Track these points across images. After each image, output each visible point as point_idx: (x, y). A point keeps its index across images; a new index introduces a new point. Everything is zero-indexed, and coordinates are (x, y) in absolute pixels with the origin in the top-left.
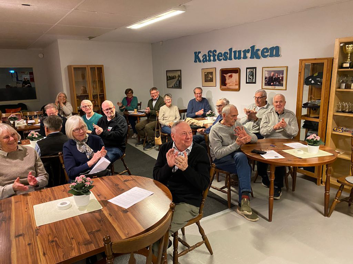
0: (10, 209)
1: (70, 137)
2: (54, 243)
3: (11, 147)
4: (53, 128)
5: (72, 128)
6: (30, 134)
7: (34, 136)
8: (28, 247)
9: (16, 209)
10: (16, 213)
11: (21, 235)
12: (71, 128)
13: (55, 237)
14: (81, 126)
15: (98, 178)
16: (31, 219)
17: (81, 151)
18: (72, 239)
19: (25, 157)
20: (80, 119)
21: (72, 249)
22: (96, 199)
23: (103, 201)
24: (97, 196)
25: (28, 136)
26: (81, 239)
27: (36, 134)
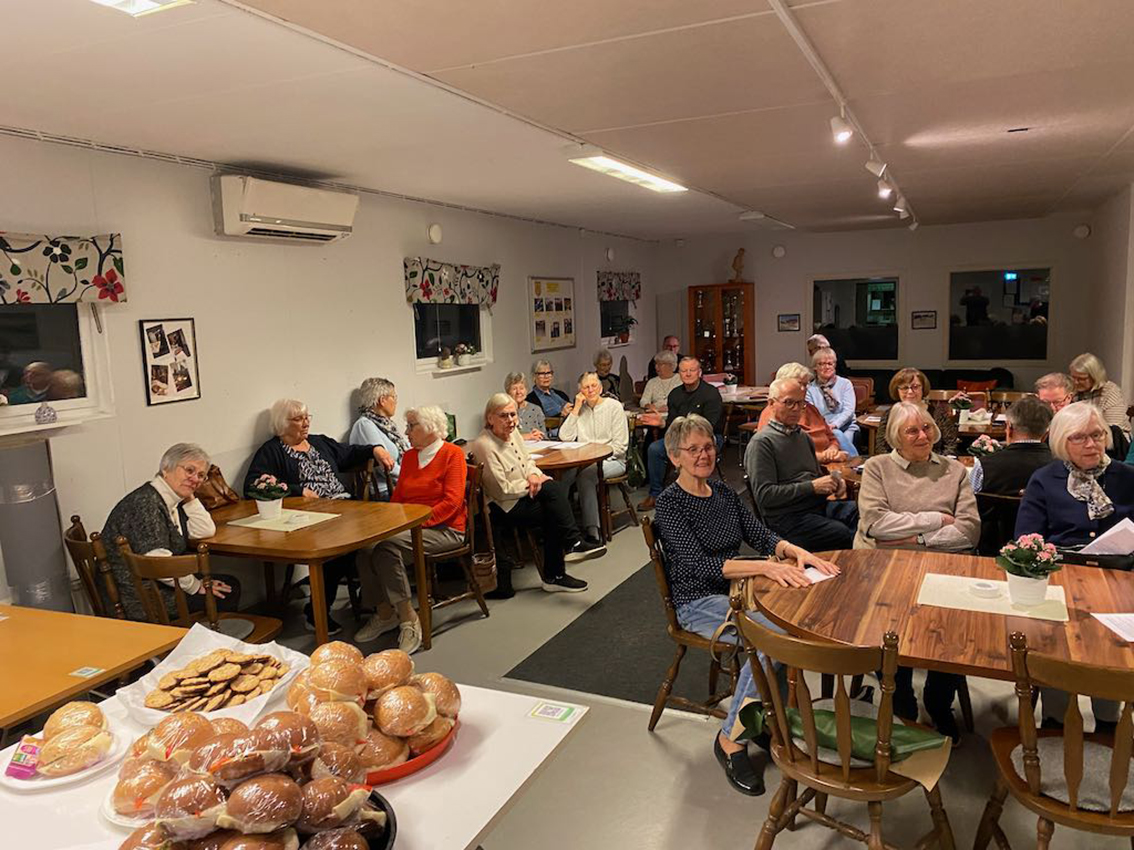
0: (884, 566)
1: (1060, 453)
2: (935, 635)
3: (919, 452)
4: (1026, 428)
5: (1066, 432)
6: (977, 441)
7: (985, 448)
8: (890, 622)
9: (894, 568)
10: (892, 573)
11: (886, 605)
12: (1064, 431)
13: (942, 627)
14: (1092, 430)
15: (1100, 570)
16: (912, 589)
17: (1075, 496)
18: (971, 641)
19: (941, 476)
20: (1093, 413)
21: (962, 653)
22: (1064, 603)
23: (1078, 612)
24: (1071, 598)
25: (973, 444)
26: (987, 647)
27: (992, 445)
